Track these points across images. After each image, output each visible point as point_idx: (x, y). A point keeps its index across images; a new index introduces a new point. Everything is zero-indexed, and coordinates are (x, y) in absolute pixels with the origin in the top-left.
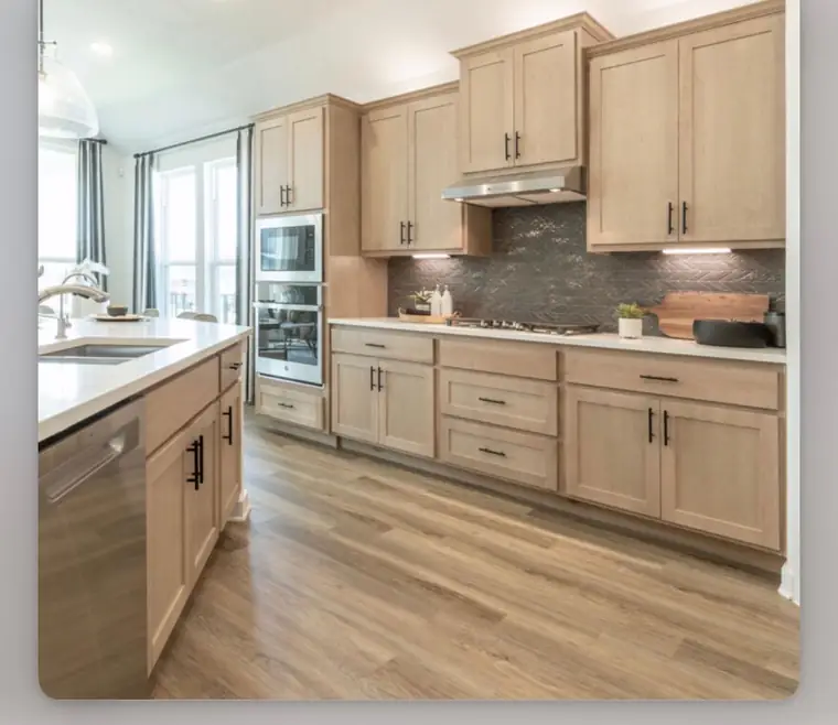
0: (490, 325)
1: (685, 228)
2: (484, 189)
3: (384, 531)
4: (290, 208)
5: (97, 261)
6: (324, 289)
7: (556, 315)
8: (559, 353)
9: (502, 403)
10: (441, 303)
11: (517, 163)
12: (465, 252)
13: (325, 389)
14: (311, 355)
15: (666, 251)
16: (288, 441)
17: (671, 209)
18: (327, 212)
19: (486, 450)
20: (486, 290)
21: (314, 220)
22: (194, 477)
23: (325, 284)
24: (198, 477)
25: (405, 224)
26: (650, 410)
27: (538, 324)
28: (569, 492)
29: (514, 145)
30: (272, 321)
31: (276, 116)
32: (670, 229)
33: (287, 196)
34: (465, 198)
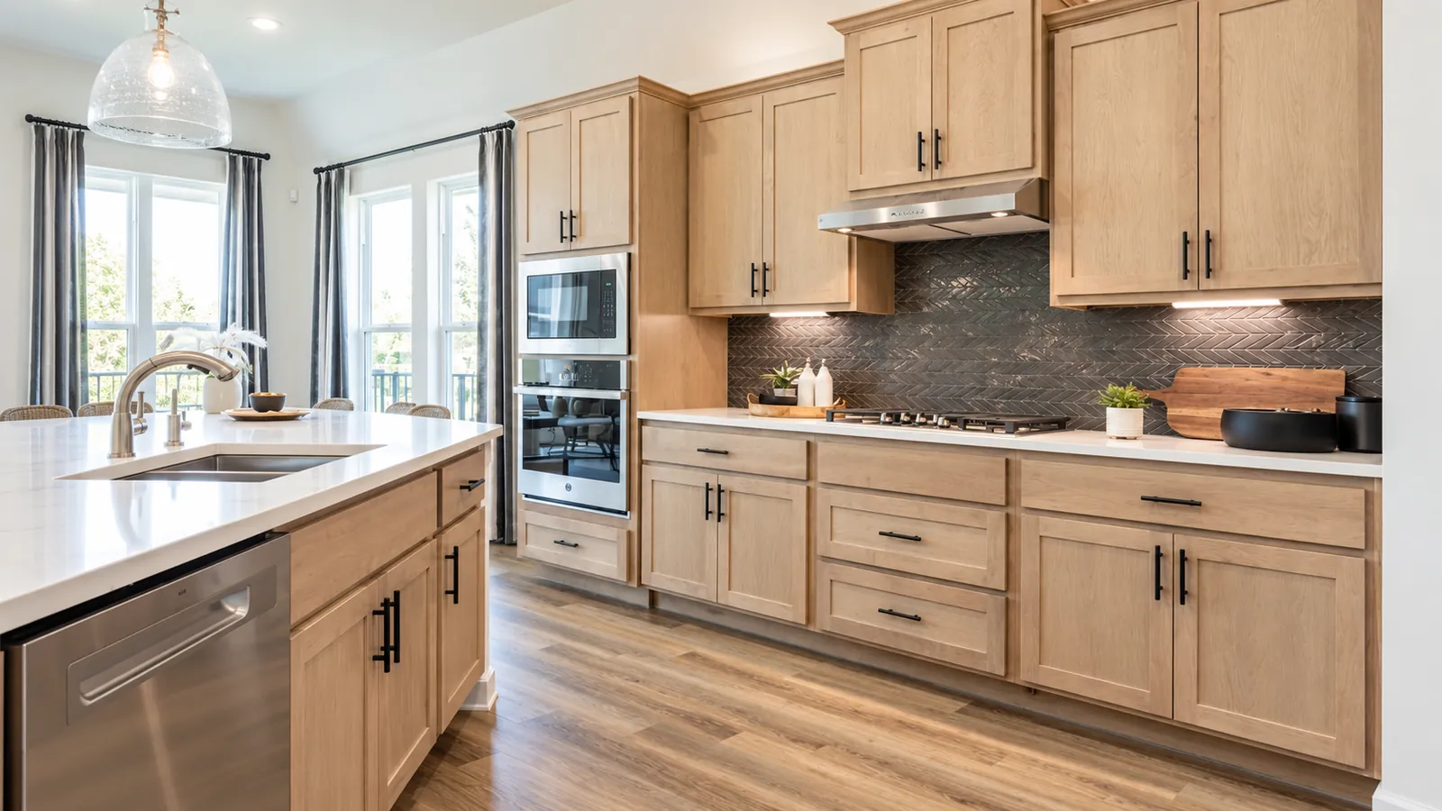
0: (895, 420)
1: (1209, 270)
2: (884, 215)
3: (725, 737)
4: (576, 244)
5: (252, 327)
6: (630, 364)
7: (1001, 404)
8: (1010, 462)
9: (917, 539)
10: (816, 386)
11: (937, 174)
12: (853, 308)
13: (632, 518)
14: (606, 466)
15: (1177, 305)
16: (570, 597)
17: (1186, 242)
18: (635, 250)
19: (890, 612)
20: (887, 365)
21: (614, 261)
22: (382, 653)
23: (631, 358)
24: (389, 653)
25: (759, 265)
26: (1158, 548)
27: (973, 417)
28: (1025, 676)
29: (932, 149)
30: (544, 415)
31: (553, 110)
32: (1186, 272)
33: (569, 226)
34: (853, 229)
